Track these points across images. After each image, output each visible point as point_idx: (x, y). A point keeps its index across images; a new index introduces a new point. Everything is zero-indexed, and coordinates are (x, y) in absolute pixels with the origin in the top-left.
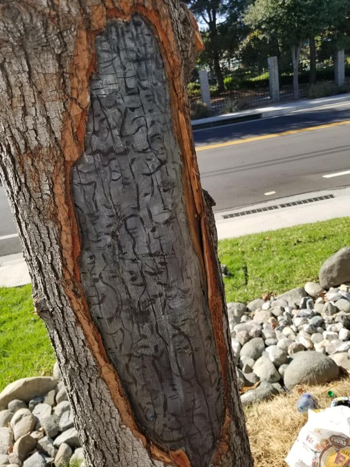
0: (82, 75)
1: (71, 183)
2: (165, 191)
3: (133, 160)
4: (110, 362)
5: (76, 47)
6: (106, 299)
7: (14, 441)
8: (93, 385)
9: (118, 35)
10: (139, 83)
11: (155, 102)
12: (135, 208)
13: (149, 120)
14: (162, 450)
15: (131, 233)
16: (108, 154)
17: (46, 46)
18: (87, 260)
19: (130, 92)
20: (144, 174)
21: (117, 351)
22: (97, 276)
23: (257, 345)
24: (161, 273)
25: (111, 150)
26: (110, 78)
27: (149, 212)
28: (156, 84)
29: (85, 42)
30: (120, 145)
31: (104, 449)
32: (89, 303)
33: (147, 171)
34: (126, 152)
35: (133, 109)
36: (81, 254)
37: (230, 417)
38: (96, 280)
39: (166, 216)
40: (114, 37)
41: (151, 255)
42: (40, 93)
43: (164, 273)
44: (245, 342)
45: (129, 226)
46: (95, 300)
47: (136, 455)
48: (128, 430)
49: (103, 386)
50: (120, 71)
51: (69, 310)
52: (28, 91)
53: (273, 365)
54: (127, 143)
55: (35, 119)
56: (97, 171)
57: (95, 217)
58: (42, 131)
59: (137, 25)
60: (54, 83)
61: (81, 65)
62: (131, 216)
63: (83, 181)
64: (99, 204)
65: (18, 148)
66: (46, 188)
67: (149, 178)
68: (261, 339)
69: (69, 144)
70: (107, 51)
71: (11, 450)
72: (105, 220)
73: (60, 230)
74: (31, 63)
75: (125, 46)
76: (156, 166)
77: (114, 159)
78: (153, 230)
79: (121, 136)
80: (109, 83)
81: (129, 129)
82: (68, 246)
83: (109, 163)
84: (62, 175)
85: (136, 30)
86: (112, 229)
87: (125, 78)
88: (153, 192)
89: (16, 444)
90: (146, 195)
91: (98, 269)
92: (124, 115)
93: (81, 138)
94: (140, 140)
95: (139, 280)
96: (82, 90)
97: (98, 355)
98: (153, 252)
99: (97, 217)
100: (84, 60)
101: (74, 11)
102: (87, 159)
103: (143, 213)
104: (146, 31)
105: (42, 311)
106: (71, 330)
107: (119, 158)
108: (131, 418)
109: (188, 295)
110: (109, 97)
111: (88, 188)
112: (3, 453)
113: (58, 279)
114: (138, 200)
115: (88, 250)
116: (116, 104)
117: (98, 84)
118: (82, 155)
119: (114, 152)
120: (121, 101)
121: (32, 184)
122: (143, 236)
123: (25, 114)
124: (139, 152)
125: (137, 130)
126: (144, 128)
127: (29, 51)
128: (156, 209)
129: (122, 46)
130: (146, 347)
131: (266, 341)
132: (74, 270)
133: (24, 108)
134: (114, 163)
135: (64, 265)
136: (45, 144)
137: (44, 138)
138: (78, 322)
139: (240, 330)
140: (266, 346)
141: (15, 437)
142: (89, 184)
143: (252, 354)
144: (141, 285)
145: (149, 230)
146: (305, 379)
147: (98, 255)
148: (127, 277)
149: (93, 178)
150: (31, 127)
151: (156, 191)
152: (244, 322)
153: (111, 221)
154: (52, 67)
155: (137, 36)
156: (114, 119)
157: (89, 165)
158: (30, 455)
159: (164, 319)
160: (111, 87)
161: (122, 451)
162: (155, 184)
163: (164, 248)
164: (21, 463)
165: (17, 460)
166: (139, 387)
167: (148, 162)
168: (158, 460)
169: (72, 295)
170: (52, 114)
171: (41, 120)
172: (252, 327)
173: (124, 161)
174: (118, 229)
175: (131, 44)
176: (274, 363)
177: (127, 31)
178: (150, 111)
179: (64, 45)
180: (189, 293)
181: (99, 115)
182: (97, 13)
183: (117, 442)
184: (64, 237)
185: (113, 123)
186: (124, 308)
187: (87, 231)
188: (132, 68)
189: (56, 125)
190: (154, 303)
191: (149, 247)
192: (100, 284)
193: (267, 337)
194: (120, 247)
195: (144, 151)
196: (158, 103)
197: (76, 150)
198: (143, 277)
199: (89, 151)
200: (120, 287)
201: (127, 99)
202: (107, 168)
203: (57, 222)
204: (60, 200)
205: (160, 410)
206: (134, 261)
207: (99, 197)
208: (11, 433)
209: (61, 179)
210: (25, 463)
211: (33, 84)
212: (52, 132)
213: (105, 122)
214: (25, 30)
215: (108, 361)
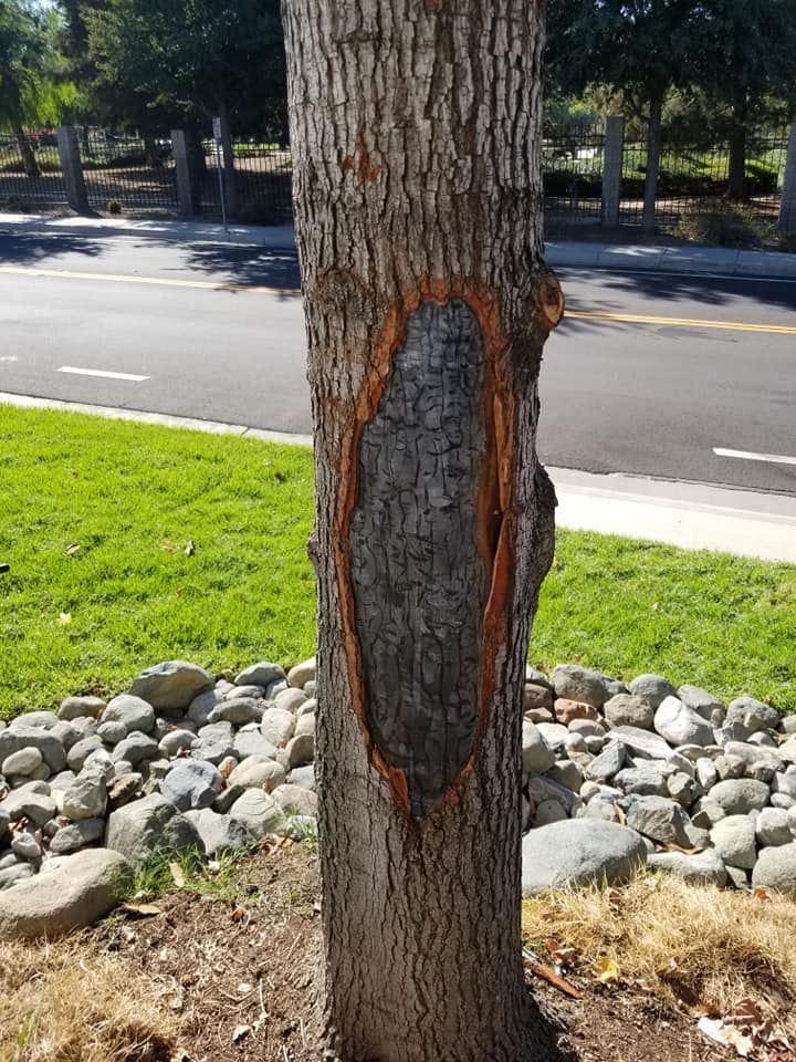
0: (386, 347)
1: (360, 439)
2: (450, 476)
3: (420, 436)
4: (357, 633)
5: (385, 323)
6: (367, 566)
7: (292, 736)
8: (336, 651)
9: (432, 315)
10: (444, 364)
11: (459, 384)
12: (411, 483)
13: (447, 401)
14: (384, 760)
15: (403, 507)
16: (397, 423)
17: (361, 315)
18: (358, 518)
19: (431, 369)
20: (428, 452)
21: (366, 625)
22: (364, 538)
23: (750, 792)
24: (425, 560)
25: (402, 420)
26: (415, 354)
27: (426, 492)
28: (466, 366)
29: (394, 320)
30: (411, 417)
31: (329, 729)
32: (351, 563)
33: (433, 451)
34: (415, 426)
35: (431, 388)
36: (354, 510)
37: (473, 766)
38: (361, 542)
39: (446, 503)
40: (428, 316)
41: (418, 537)
42: (349, 352)
43: (428, 563)
44: (728, 777)
45: (403, 500)
46: (358, 562)
47: (356, 752)
48: (355, 717)
49: (343, 655)
50: (427, 349)
51: (332, 562)
52: (340, 347)
53: (753, 837)
54: (418, 418)
55: (341, 373)
56: (385, 435)
57: (373, 480)
58: (343, 385)
59: (455, 307)
60: (361, 348)
61: (387, 339)
62: (407, 490)
63: (371, 441)
64: (379, 468)
65: (323, 391)
66: (337, 436)
67: (433, 458)
68: (767, 787)
69: (362, 404)
70: (418, 329)
71: (284, 745)
72: (381, 486)
73: (340, 480)
74: (348, 324)
75: (438, 325)
76: (445, 448)
77: (402, 429)
78: (427, 512)
79: (414, 409)
80: (412, 358)
81: (423, 405)
82: (343, 498)
83: (397, 432)
84: (351, 431)
85: (454, 312)
86: (386, 496)
87: (430, 356)
88: (434, 474)
89: (293, 740)
90: (426, 474)
91: (366, 532)
92: (422, 391)
93: (375, 402)
94: (432, 418)
95: (401, 560)
96: (384, 361)
97: (345, 620)
98: (421, 534)
99: (375, 480)
100: (391, 335)
101: (389, 292)
102: (379, 421)
103: (420, 491)
104: (465, 313)
105: (312, 553)
106: (330, 583)
107: (408, 430)
108: (360, 705)
109: (454, 598)
110: (410, 371)
111: (374, 449)
112: (274, 744)
113: (329, 525)
114: (417, 475)
115: (361, 508)
116: (414, 379)
117: (403, 356)
118: (374, 416)
119: (404, 423)
120: (421, 377)
121: (328, 429)
122: (415, 514)
123: (335, 365)
124: (428, 430)
125: (431, 409)
126: (440, 408)
127: (348, 313)
128: (434, 492)
129: (434, 325)
130: (394, 634)
131: (775, 795)
132: (343, 523)
133: (335, 360)
134: (401, 433)
135: (336, 515)
136: (344, 398)
137: (344, 391)
138: (336, 577)
139: (734, 752)
140: (769, 804)
141: (296, 731)
142: (376, 445)
143: (728, 801)
144: (401, 565)
145: (422, 511)
146: (787, 884)
147: (369, 518)
148: (390, 551)
149: (379, 441)
150: (336, 379)
151: (439, 472)
152: (753, 743)
153: (386, 488)
154: (363, 334)
155: (454, 318)
156: (410, 393)
157: (379, 428)
158: (305, 765)
159: (418, 612)
160: (414, 362)
161: (344, 738)
162: (440, 465)
163: (434, 534)
164: (289, 768)
165: (286, 762)
166: (378, 676)
167: (437, 442)
168: (376, 768)
169: (337, 547)
170: (354, 374)
171: (345, 376)
172: (762, 758)
173: (412, 435)
174: (392, 499)
175: (443, 325)
176: (757, 836)
177: (443, 313)
178: (451, 392)
179: (376, 319)
180: (457, 596)
181: (397, 385)
182: (411, 297)
183: (342, 726)
184: (341, 489)
185: (408, 396)
186: (381, 582)
187: (364, 490)
188: (440, 348)
189: (356, 384)
190: (411, 589)
191: (418, 528)
192: (364, 547)
193: (780, 789)
194: (390, 518)
195: (434, 430)
196: (463, 386)
197: (367, 413)
198: (406, 558)
199: (382, 415)
200: (381, 559)
201: (427, 376)
202: (394, 436)
203: (338, 471)
204: (345, 451)
205: (392, 711)
206: (399, 537)
207: (381, 461)
208: (292, 724)
209: (350, 433)
210: (294, 771)
211: (345, 343)
212: (350, 389)
213: (401, 393)
214: (349, 295)
215: (354, 630)
